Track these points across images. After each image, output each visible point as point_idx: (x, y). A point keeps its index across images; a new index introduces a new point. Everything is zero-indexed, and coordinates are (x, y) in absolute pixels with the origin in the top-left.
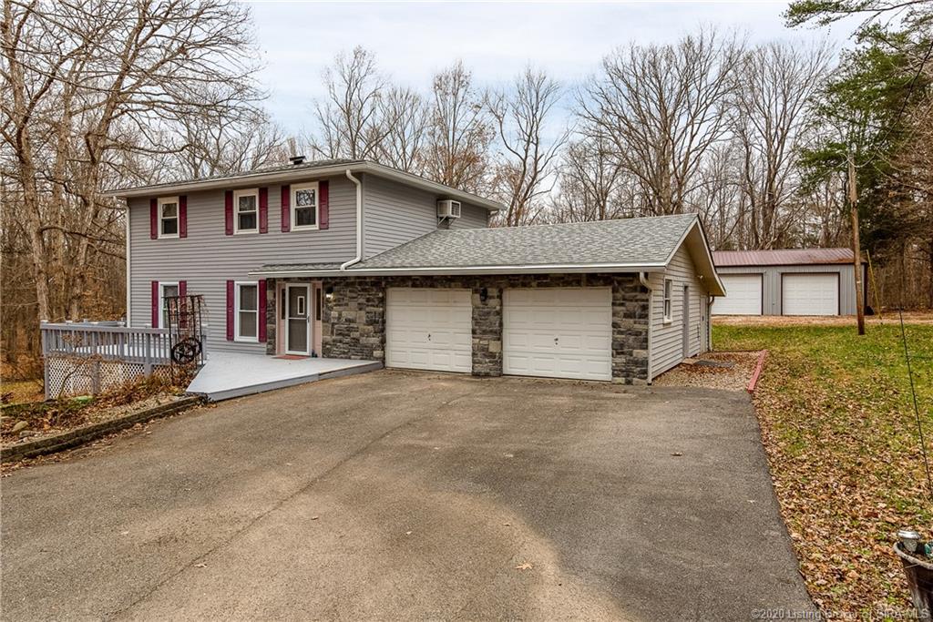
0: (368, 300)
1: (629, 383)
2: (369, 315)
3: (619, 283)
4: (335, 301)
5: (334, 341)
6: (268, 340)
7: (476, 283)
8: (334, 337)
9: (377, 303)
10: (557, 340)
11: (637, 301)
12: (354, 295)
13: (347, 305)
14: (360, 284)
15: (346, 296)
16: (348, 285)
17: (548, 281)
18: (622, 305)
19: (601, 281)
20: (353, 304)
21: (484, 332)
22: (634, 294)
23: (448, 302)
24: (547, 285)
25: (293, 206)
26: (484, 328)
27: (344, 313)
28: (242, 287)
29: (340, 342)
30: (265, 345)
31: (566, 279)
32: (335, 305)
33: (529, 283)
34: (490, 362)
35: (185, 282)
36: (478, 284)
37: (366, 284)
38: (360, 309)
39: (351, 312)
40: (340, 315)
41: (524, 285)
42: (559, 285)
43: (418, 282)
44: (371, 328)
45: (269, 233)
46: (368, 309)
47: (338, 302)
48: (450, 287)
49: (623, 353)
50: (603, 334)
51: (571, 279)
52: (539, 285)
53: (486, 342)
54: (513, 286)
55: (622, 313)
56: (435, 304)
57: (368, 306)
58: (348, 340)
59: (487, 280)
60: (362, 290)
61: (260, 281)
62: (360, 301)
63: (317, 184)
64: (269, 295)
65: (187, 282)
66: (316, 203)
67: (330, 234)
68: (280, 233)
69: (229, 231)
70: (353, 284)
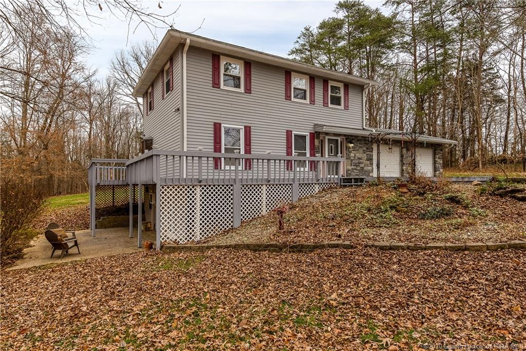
0: (367, 149)
2: (368, 156)
4: (352, 148)
5: (352, 169)
8: (352, 167)
9: (371, 150)
12: (362, 146)
13: (358, 150)
14: (363, 140)
15: (358, 146)
16: (358, 140)
20: (361, 150)
21: (407, 164)
22: (440, 152)
25: (330, 93)
26: (407, 162)
27: (357, 155)
29: (355, 169)
35: (250, 127)
38: (364, 153)
39: (360, 154)
40: (355, 155)
44: (368, 162)
45: (316, 105)
46: (367, 153)
47: (354, 149)
48: (395, 145)
50: (430, 164)
53: (407, 168)
57: (367, 151)
58: (359, 168)
60: (365, 143)
61: (310, 133)
62: (364, 148)
63: (343, 84)
64: (317, 142)
65: (252, 128)
66: (342, 95)
67: (349, 113)
68: (323, 106)
69: (288, 97)
70: (360, 140)
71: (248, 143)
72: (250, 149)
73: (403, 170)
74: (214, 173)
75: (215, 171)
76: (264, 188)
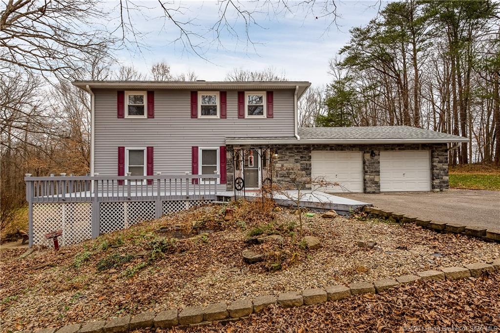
0: (302, 157)
1: (441, 191)
2: (303, 165)
3: (436, 148)
4: (279, 158)
5: (278, 181)
6: (228, 182)
7: (367, 148)
8: (278, 178)
9: (308, 159)
10: (404, 174)
11: (443, 156)
12: (293, 155)
13: (287, 160)
14: (296, 149)
15: (286, 155)
16: (287, 149)
17: (404, 147)
18: (438, 157)
19: (428, 148)
20: (292, 160)
21: (372, 172)
22: (442, 153)
23: (347, 158)
24: (403, 149)
25: (247, 104)
26: (372, 170)
27: (285, 165)
28: (203, 151)
29: (283, 181)
30: (225, 186)
31: (412, 146)
32: (279, 161)
33: (394, 148)
34: (375, 186)
35: (152, 148)
36: (368, 149)
37: (301, 148)
38: (297, 162)
39: (290, 164)
40: (282, 166)
41: (392, 149)
42: (409, 149)
43: (334, 148)
44: (304, 172)
45: (227, 119)
46: (301, 162)
47: (281, 159)
48: (352, 150)
49: (439, 178)
50: (425, 171)
51: (414, 146)
52: (399, 149)
53: (373, 177)
54: (386, 150)
55: (437, 161)
56: (339, 159)
57: (302, 160)
58: (288, 179)
59: (373, 147)
60: (298, 152)
61: (221, 147)
62: (297, 158)
63: (265, 92)
64: (229, 156)
65: (154, 148)
66: (264, 103)
67: (275, 121)
68: (237, 119)
69: (194, 115)
70: (291, 149)
71: (150, 162)
72: (153, 166)
73: (365, 180)
74: (118, 188)
75: (119, 187)
76: (125, 205)
